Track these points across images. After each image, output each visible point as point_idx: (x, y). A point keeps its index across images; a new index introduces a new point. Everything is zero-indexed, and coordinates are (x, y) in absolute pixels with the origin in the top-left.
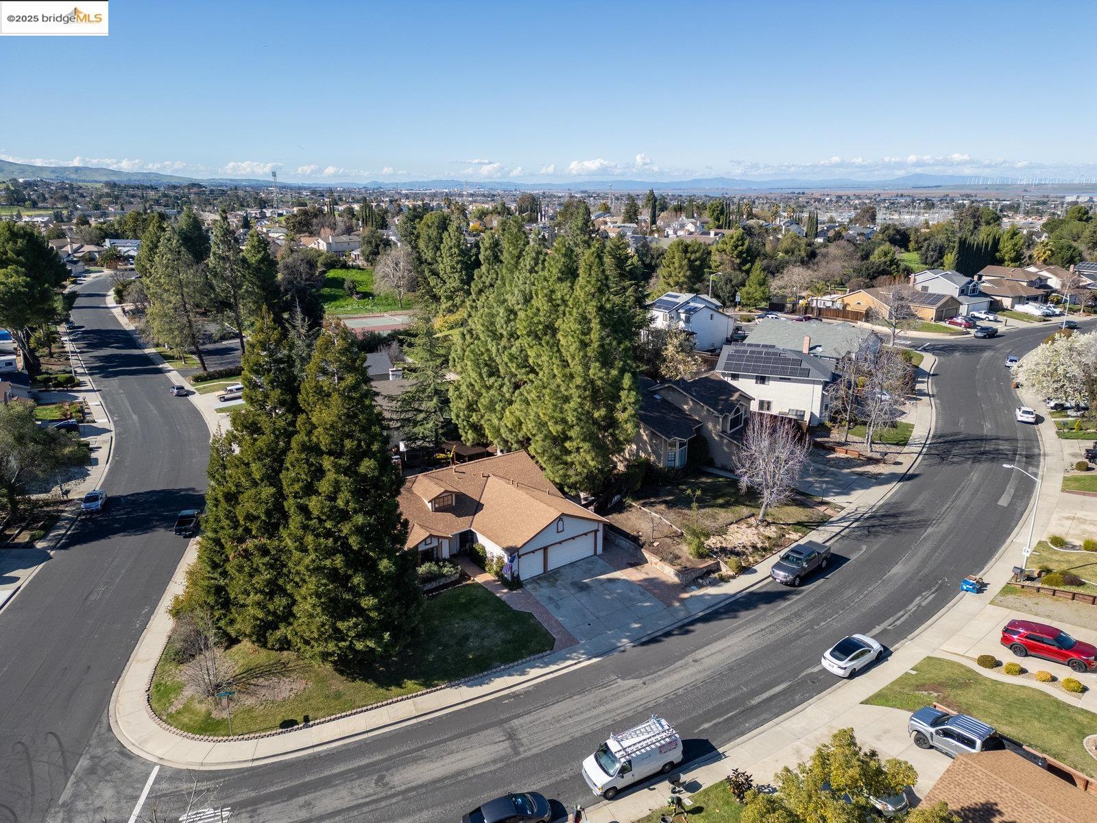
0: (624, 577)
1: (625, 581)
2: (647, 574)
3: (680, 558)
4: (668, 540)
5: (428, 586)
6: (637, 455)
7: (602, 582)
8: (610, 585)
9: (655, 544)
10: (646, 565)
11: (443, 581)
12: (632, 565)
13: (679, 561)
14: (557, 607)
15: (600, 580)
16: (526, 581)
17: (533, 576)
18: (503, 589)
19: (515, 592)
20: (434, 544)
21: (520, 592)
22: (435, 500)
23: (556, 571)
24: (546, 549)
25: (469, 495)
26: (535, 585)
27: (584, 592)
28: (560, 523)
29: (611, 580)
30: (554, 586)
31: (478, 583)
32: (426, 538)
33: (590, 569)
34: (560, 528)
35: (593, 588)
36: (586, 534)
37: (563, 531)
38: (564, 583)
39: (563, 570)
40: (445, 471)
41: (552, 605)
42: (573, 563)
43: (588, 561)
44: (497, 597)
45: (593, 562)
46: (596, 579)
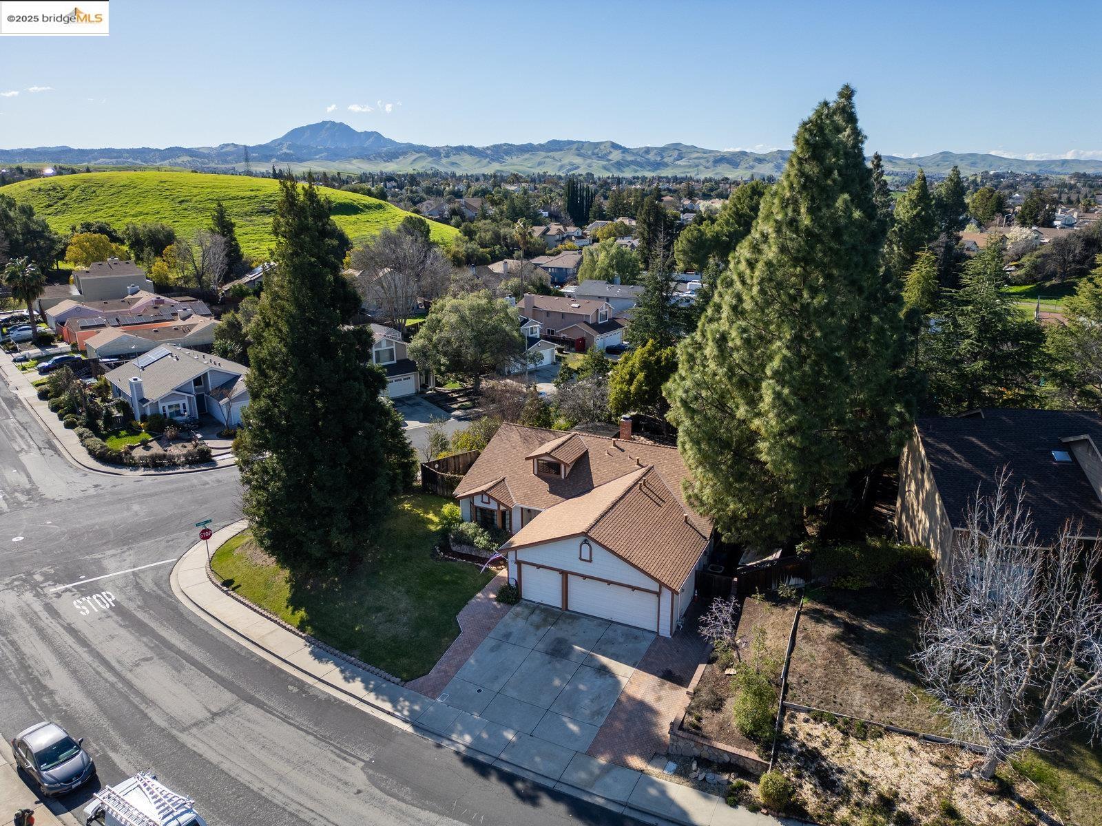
0: (623, 680)
1: (615, 684)
5: (456, 548)
9: (730, 671)
11: (469, 551)
12: (667, 676)
14: (495, 649)
15: (592, 660)
16: (528, 603)
17: (544, 602)
18: (494, 593)
19: (495, 603)
20: (493, 506)
21: (499, 607)
22: (538, 460)
23: (577, 616)
24: (565, 574)
25: (594, 476)
26: (527, 612)
27: (548, 657)
28: (585, 547)
29: (604, 671)
30: (538, 627)
31: (495, 574)
32: (483, 493)
33: (611, 642)
34: (586, 556)
35: (565, 661)
36: (634, 588)
37: (590, 561)
38: (554, 632)
39: (584, 621)
40: (606, 440)
41: (493, 643)
42: (612, 622)
43: (633, 632)
44: (472, 596)
45: (636, 638)
46: (592, 656)
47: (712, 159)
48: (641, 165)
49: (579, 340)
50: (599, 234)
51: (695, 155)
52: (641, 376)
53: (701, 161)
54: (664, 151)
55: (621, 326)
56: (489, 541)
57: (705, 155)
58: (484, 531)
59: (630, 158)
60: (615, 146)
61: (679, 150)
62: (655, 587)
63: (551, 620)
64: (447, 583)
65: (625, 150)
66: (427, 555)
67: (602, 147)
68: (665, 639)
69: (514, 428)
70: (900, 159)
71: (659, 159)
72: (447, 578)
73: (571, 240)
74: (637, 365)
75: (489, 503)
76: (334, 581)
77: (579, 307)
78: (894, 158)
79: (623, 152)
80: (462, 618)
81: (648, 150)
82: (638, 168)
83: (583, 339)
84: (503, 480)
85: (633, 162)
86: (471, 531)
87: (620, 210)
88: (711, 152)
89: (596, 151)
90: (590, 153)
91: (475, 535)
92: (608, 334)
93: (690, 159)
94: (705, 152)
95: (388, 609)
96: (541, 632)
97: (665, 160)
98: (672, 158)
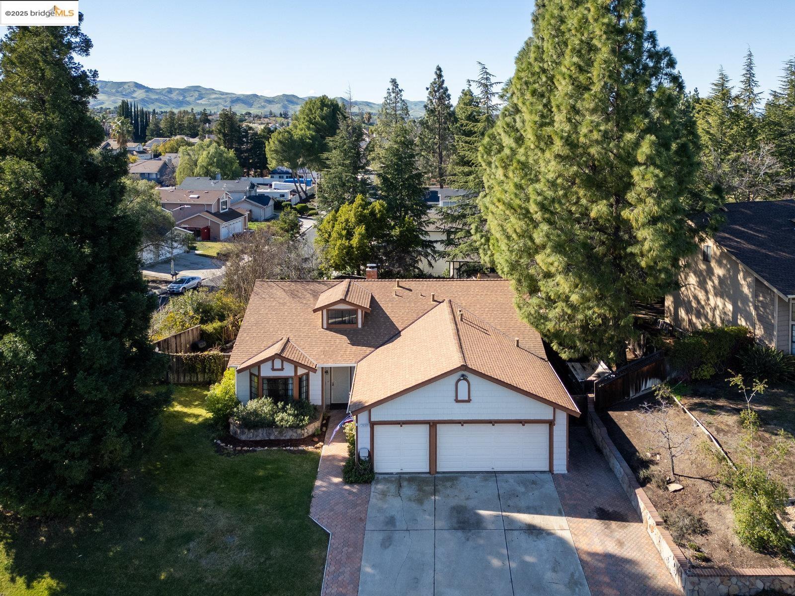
0: (566, 535)
1: (562, 542)
2: (620, 543)
3: (705, 532)
4: (704, 486)
5: (248, 435)
6: (734, 322)
7: (511, 527)
8: (522, 539)
9: (673, 487)
10: (635, 525)
11: (274, 435)
12: (603, 515)
13: (699, 540)
14: (387, 543)
15: (512, 521)
16: (386, 476)
17: (404, 471)
18: (336, 476)
19: (347, 487)
20: (288, 371)
21: (355, 490)
22: (328, 311)
23: (453, 477)
24: (433, 425)
25: (394, 320)
26: (393, 488)
27: (460, 534)
28: (463, 385)
29: (533, 530)
30: (420, 501)
31: (318, 455)
32: (272, 359)
33: (514, 495)
34: (463, 395)
35: (484, 533)
36: (523, 422)
37: (469, 401)
38: (441, 500)
39: (463, 479)
40: (386, 282)
41: (378, 537)
42: (495, 472)
43: (528, 478)
44: (311, 488)
45: (534, 482)
46: (507, 517)
47: (229, 100)
48: (165, 103)
49: (205, 228)
50: (160, 149)
51: (214, 96)
52: (360, 230)
53: (220, 101)
54: (185, 92)
55: (242, 215)
56: (295, 416)
57: (223, 97)
58: (286, 404)
59: (154, 97)
60: (138, 86)
61: (199, 92)
62: (546, 413)
63: (429, 488)
64: (266, 479)
65: (148, 90)
66: (212, 453)
67: (126, 86)
68: (563, 475)
69: (272, 284)
70: (374, 104)
71: (181, 98)
72: (261, 473)
73: (133, 154)
74: (353, 220)
75: (282, 369)
76: (87, 519)
77: (198, 197)
78: (370, 103)
79: (147, 92)
80: (317, 514)
81: (170, 91)
82: (163, 105)
83: (208, 228)
84: (288, 340)
85: (157, 100)
86: (266, 409)
87: (176, 129)
88: (227, 94)
89: (119, 90)
90: (114, 91)
91: (274, 413)
92: (231, 222)
93: (210, 99)
94: (222, 93)
95: (202, 533)
96: (428, 505)
97: (188, 99)
98: (193, 98)
